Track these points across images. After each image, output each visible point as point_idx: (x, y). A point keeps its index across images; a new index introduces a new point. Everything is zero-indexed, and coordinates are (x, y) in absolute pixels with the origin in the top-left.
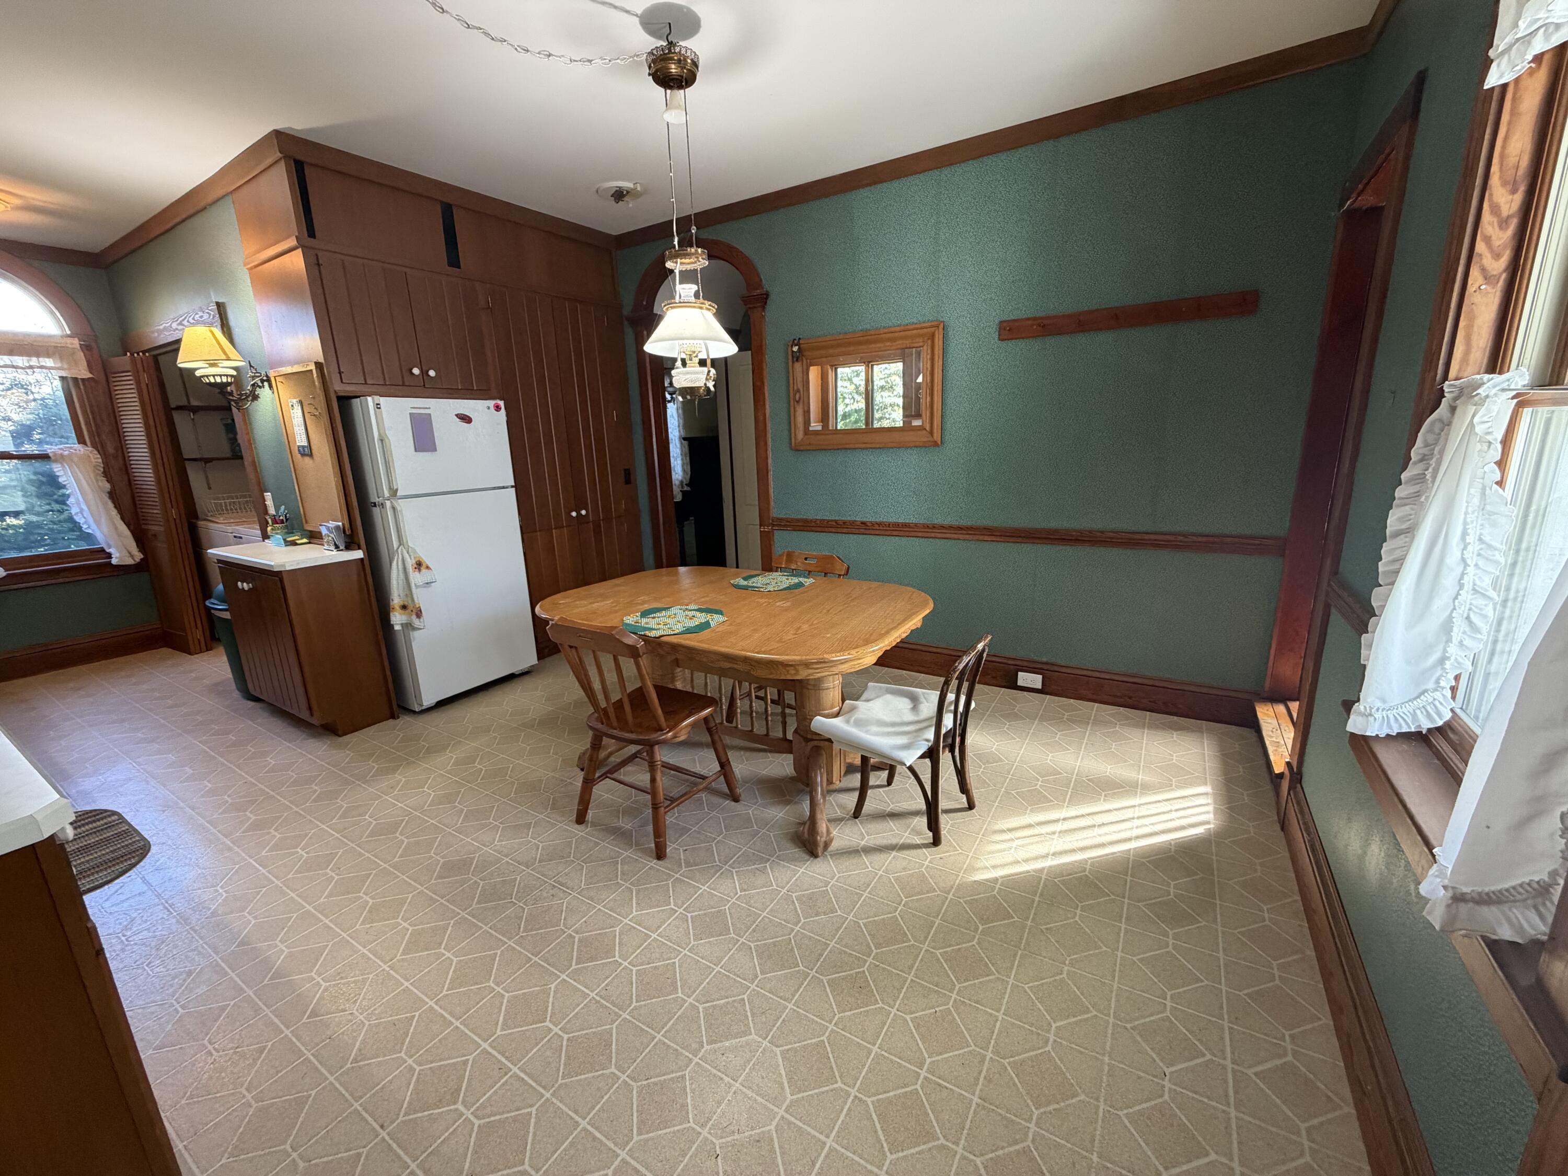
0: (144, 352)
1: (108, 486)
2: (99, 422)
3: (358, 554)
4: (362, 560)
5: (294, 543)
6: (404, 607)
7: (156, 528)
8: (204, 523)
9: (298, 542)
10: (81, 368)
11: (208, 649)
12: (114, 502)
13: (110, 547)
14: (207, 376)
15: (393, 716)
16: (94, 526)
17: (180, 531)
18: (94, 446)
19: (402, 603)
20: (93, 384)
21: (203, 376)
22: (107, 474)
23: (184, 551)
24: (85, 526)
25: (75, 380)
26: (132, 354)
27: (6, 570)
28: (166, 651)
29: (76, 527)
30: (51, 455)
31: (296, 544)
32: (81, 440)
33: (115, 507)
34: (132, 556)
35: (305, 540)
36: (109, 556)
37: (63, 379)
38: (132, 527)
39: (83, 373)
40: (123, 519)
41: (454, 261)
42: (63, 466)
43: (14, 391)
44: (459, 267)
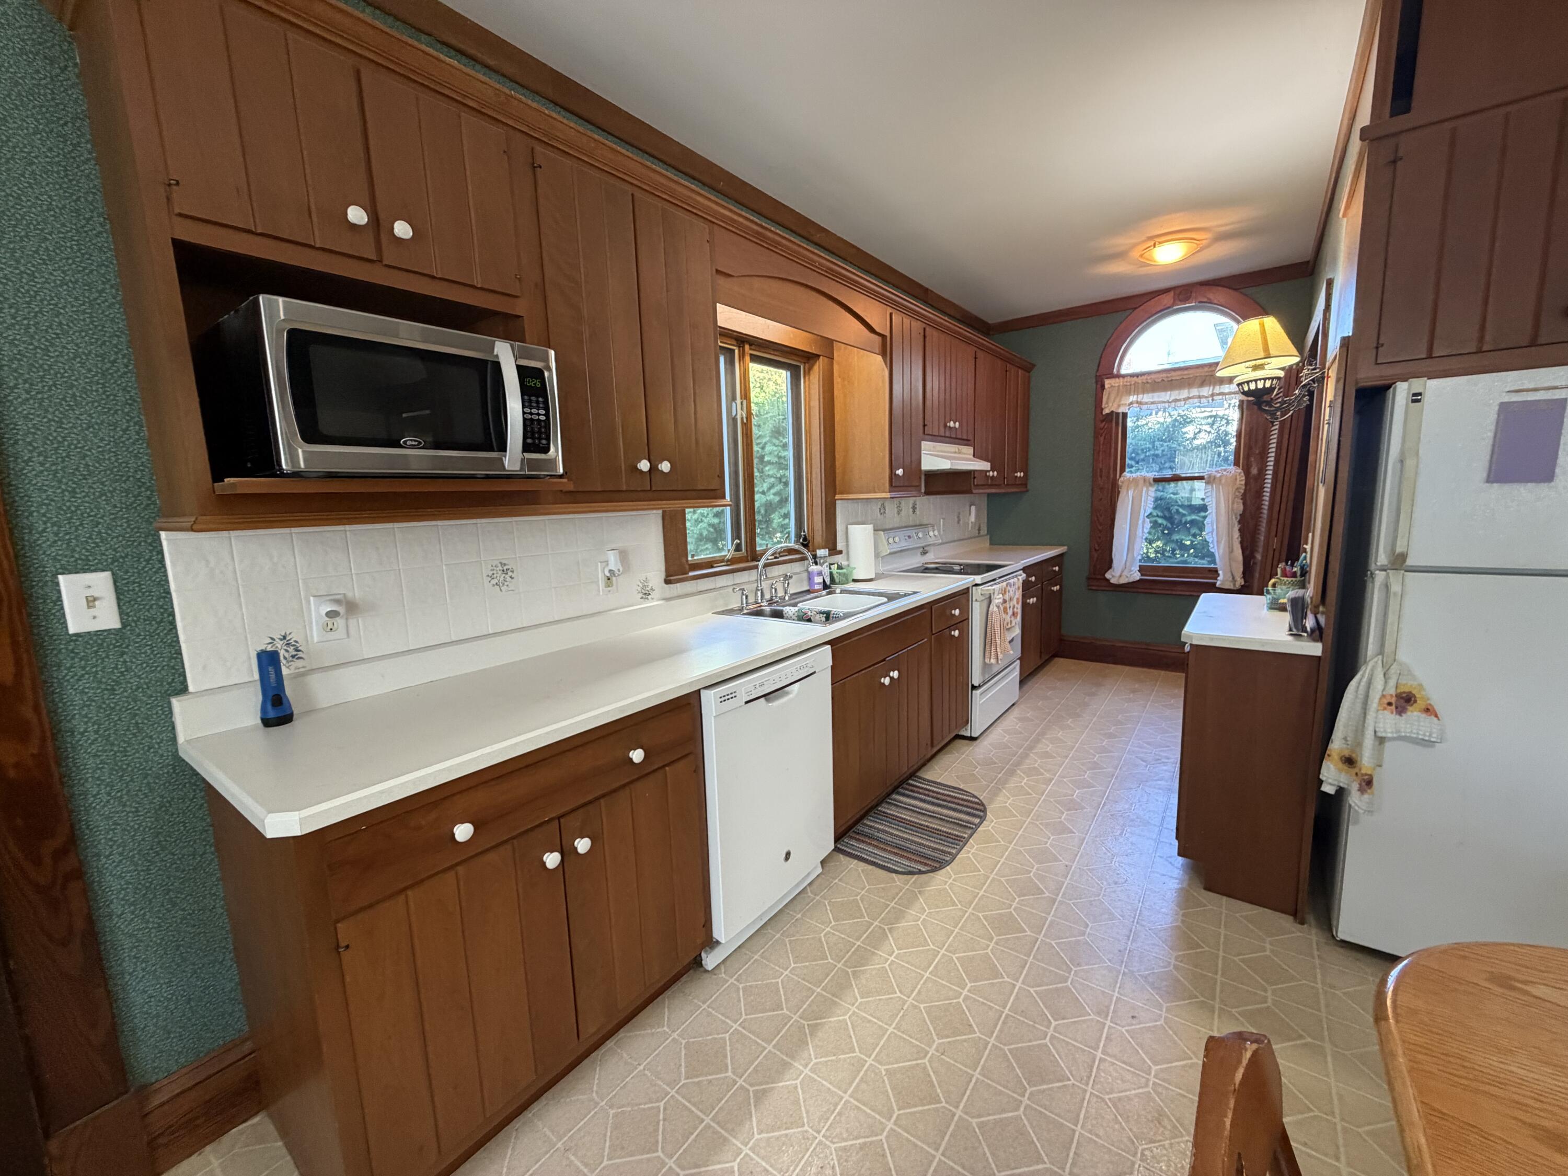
1: (1241, 508)
2: (1253, 444)
3: (1315, 649)
4: (1318, 660)
6: (1350, 761)
7: (1258, 557)
12: (1239, 525)
13: (1220, 568)
14: (1247, 382)
15: (1297, 915)
16: (1216, 544)
18: (1244, 468)
19: (1347, 753)
21: (1241, 384)
22: (1244, 497)
24: (1210, 545)
27: (1140, 575)
30: (1206, 477)
32: (1236, 463)
33: (1239, 530)
34: (1235, 581)
36: (1215, 577)
37: (1241, 403)
38: (1246, 553)
42: (1212, 487)
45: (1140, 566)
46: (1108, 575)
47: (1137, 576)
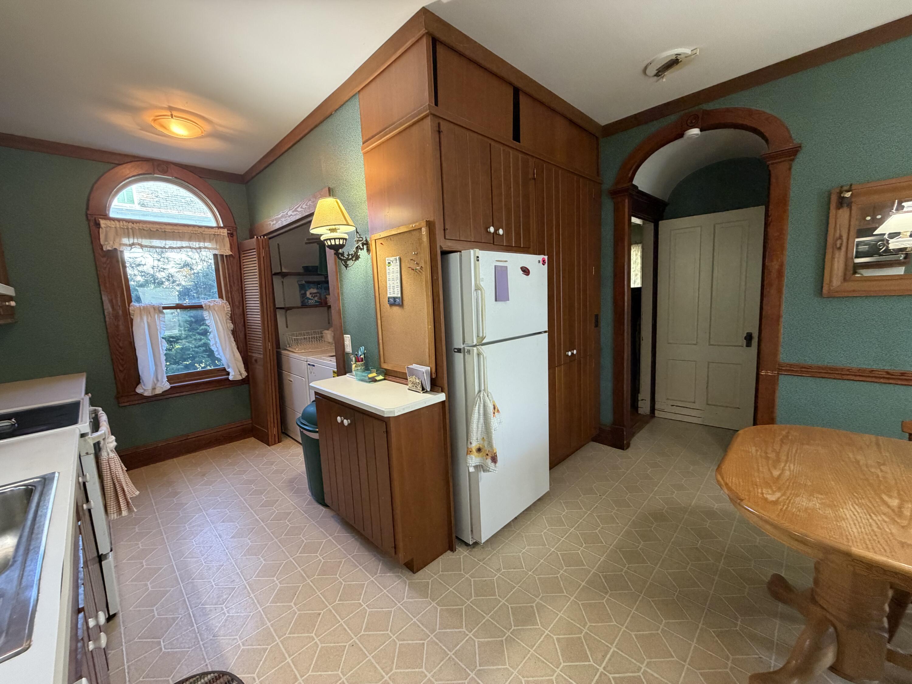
0: (264, 236)
1: (232, 326)
2: (232, 284)
3: (441, 397)
4: (443, 402)
5: (374, 380)
6: (479, 450)
7: (258, 355)
8: (286, 352)
9: (378, 378)
10: (226, 249)
11: (279, 442)
12: (234, 337)
13: (229, 367)
14: (330, 239)
15: (452, 549)
16: (222, 354)
17: (272, 358)
18: (227, 300)
19: (478, 447)
20: (231, 259)
21: (326, 240)
22: (233, 318)
23: (273, 372)
24: (216, 353)
25: (222, 256)
26: (257, 238)
27: (170, 384)
28: (252, 440)
29: (210, 354)
30: (203, 306)
31: (376, 381)
32: (221, 297)
33: (235, 340)
34: (241, 374)
35: (381, 377)
36: (228, 374)
37: (215, 256)
38: (243, 355)
39: (227, 252)
40: (238, 348)
41: (516, 137)
42: (209, 313)
43: (185, 269)
44: (519, 142)
45: (167, 377)
46: (139, 390)
47: (167, 386)
